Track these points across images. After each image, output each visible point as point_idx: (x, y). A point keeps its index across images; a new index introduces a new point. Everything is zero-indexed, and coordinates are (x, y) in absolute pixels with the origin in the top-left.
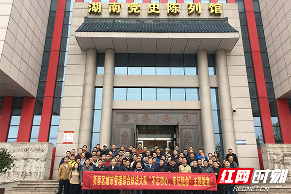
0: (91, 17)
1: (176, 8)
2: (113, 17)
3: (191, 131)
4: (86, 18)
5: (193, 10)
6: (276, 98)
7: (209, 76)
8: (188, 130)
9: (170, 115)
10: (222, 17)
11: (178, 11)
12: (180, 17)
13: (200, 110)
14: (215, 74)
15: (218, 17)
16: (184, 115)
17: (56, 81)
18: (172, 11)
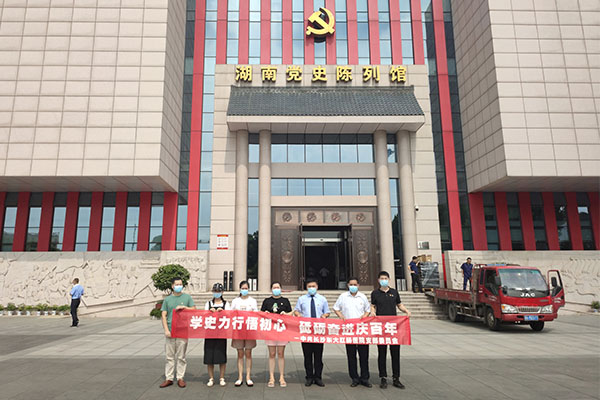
0: (239, 85)
1: (348, 73)
4: (232, 86)
5: (370, 76)
6: (469, 192)
7: (388, 164)
9: (340, 214)
10: (406, 85)
11: (351, 77)
12: (353, 84)
14: (396, 159)
15: (401, 85)
16: (357, 214)
17: (200, 172)
18: (343, 78)
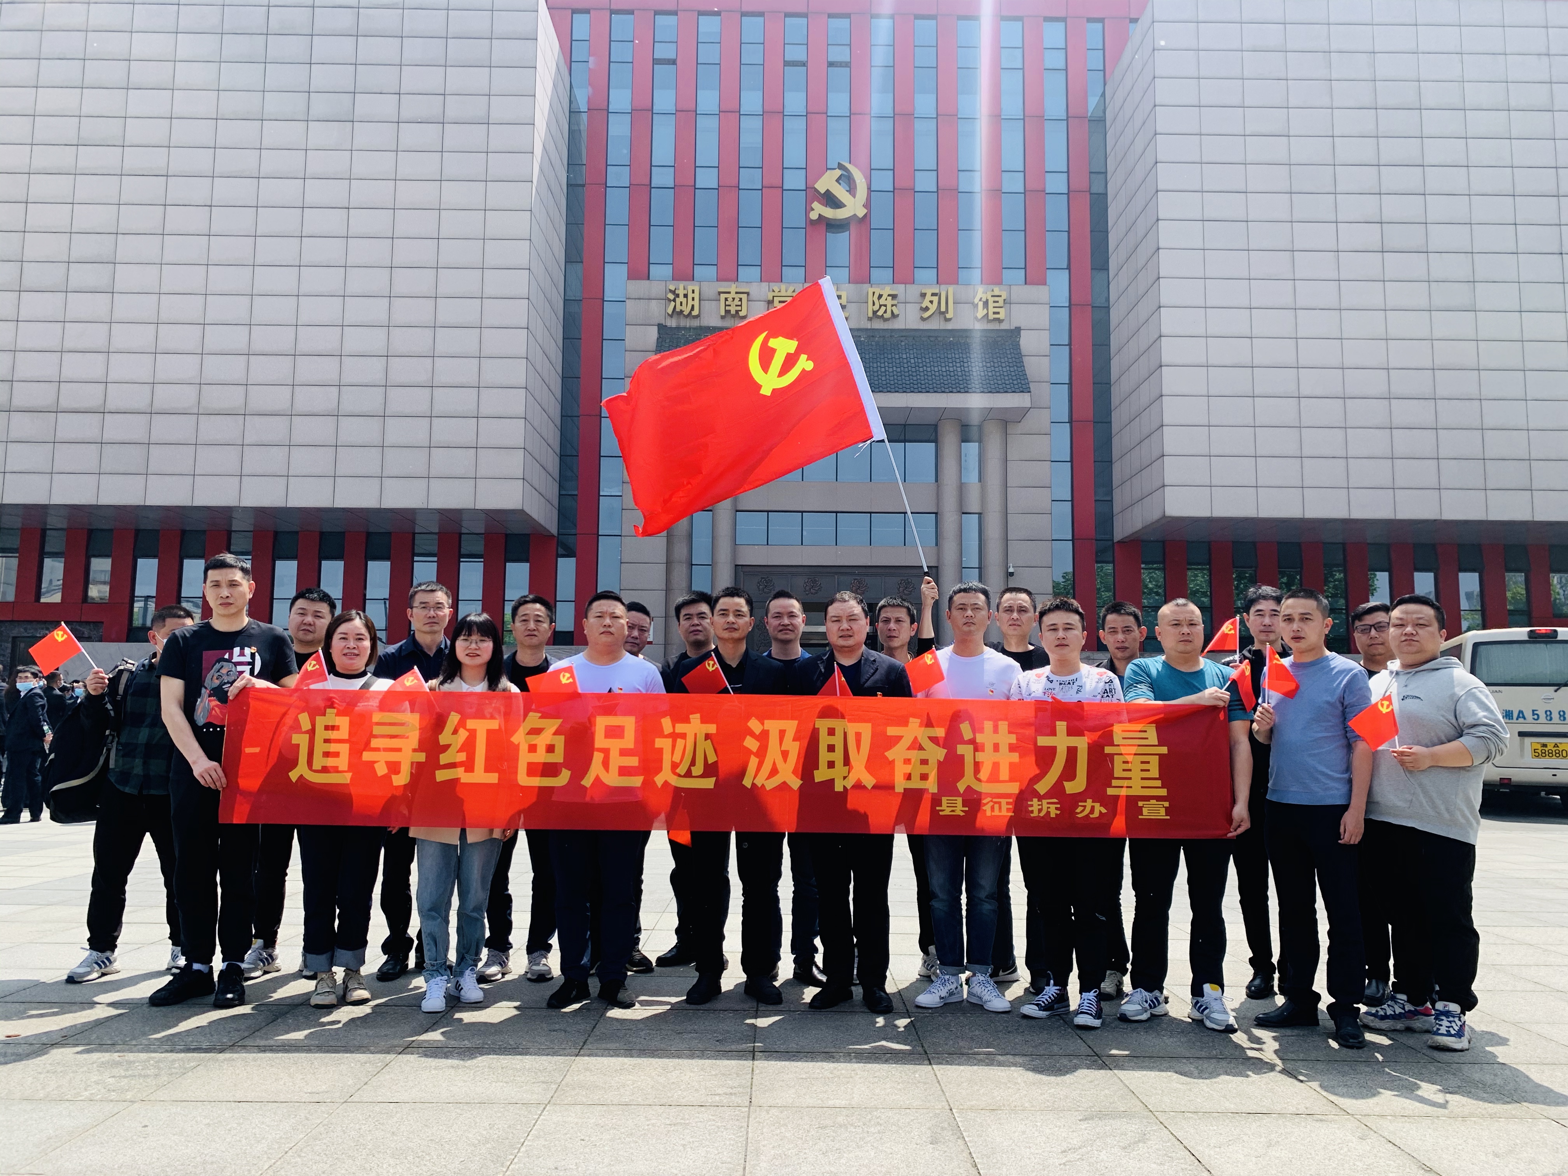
0: (674, 323)
1: (890, 300)
4: (661, 327)
5: (933, 308)
6: (1115, 541)
7: (960, 488)
9: (867, 580)
10: (1004, 326)
11: (896, 312)
12: (898, 324)
15: (996, 327)
18: (880, 313)
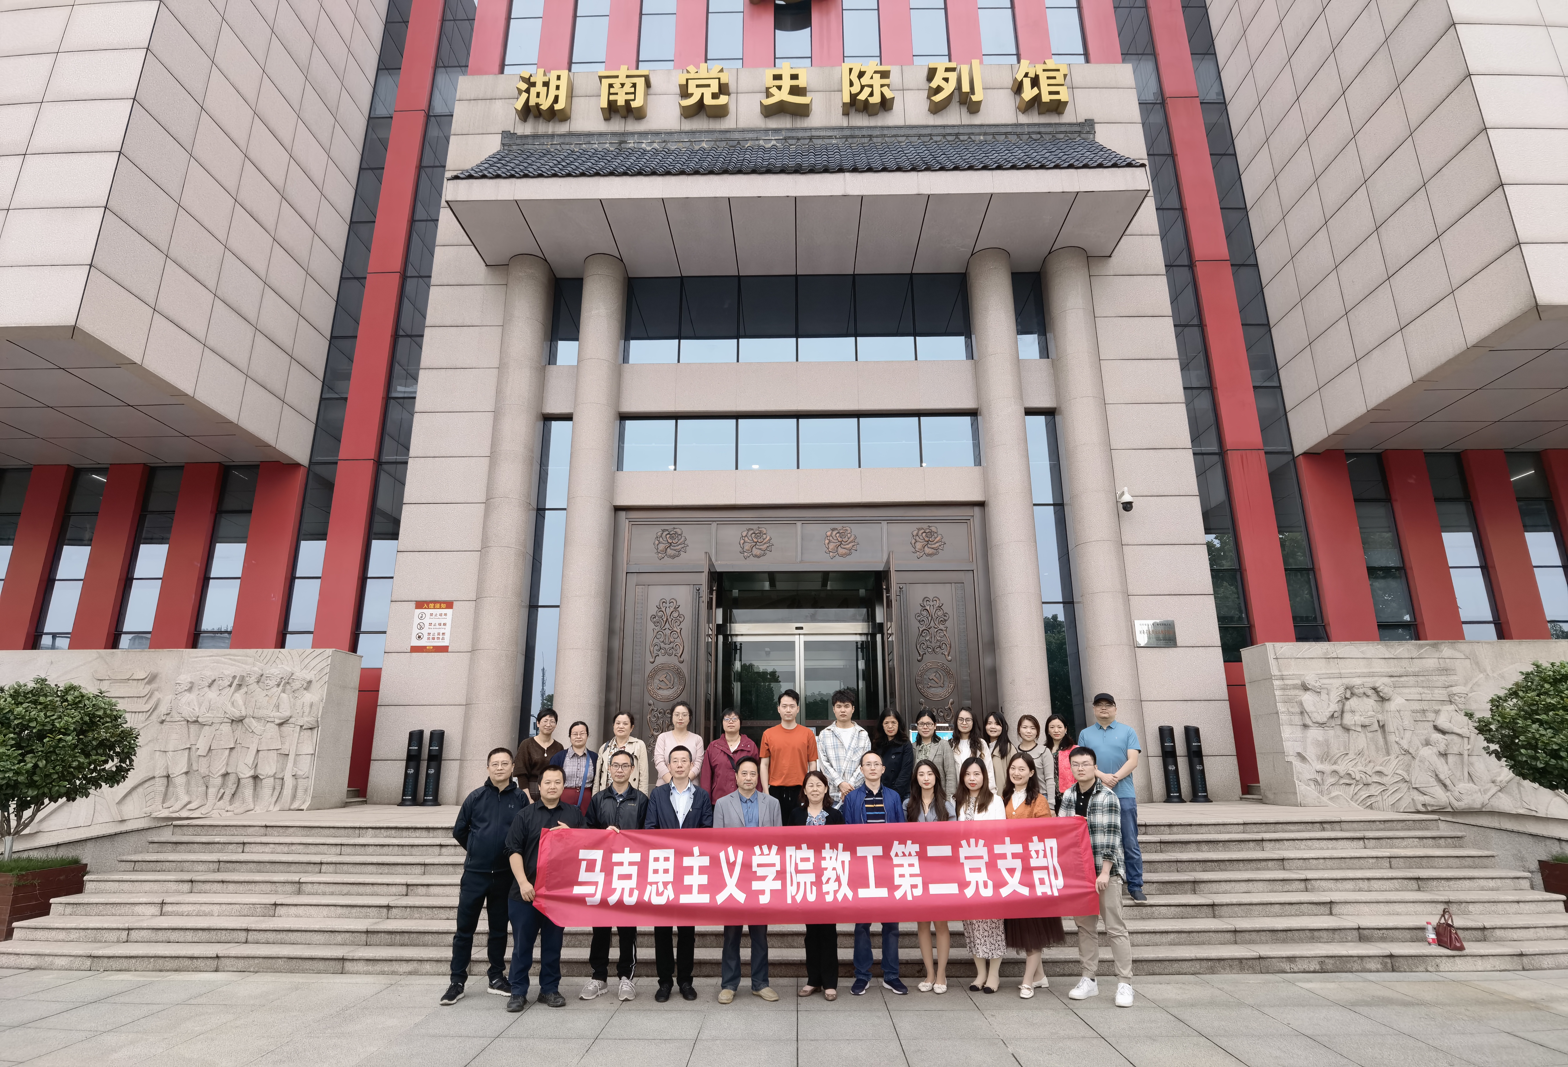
0: (527, 129)
1: (877, 81)
2: (617, 125)
3: (945, 595)
5: (949, 89)
6: (1298, 449)
7: (1018, 363)
8: (930, 591)
9: (856, 530)
11: (888, 94)
12: (894, 119)
13: (981, 504)
14: (1045, 352)
15: (1053, 119)
16: (912, 528)
17: (388, 398)
